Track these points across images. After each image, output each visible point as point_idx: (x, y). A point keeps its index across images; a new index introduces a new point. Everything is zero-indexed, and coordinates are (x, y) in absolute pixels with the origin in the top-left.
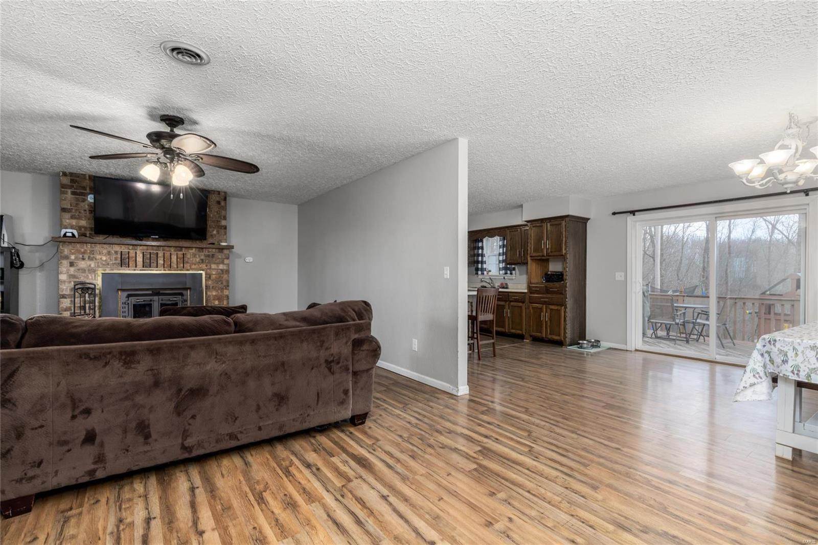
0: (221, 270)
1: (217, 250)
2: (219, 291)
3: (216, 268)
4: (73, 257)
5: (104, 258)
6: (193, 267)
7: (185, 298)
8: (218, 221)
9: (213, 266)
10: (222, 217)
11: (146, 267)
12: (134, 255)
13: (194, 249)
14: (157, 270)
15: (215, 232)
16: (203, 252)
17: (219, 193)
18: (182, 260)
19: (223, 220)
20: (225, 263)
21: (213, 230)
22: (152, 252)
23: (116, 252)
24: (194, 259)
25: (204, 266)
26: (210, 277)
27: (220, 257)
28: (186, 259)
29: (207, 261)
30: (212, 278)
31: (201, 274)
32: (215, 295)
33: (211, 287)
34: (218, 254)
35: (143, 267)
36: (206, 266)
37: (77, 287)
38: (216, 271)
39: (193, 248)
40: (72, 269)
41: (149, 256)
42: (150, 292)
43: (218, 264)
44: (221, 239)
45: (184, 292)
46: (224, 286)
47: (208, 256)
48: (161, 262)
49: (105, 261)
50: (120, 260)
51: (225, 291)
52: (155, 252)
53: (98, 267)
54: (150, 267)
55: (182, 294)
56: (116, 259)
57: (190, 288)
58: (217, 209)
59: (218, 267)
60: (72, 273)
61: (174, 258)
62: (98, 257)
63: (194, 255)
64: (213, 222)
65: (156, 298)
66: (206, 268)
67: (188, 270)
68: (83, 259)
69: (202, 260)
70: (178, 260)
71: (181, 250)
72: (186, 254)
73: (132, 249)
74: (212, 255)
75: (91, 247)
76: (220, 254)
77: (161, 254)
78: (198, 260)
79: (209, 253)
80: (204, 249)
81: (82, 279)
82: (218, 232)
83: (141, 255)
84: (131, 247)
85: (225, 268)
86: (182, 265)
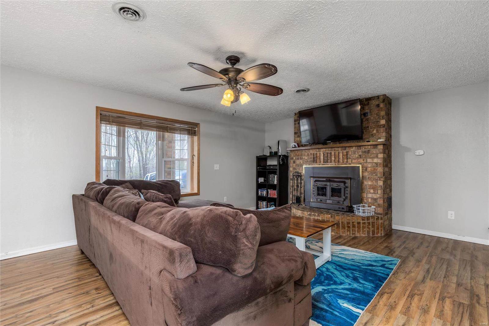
0: (375, 163)
1: (372, 147)
2: (374, 182)
3: (371, 162)
4: (294, 158)
5: (306, 158)
6: (354, 161)
7: (347, 185)
8: (377, 122)
9: (369, 160)
10: (381, 118)
11: (325, 163)
12: (319, 155)
13: (354, 148)
14: (331, 165)
15: (375, 132)
16: (361, 149)
17: (378, 97)
18: (346, 156)
19: (382, 119)
20: (379, 157)
21: (373, 130)
22: (328, 152)
23: (311, 154)
24: (354, 155)
25: (361, 161)
26: (366, 170)
27: (375, 152)
28: (348, 156)
29: (364, 156)
30: (368, 171)
31: (359, 167)
32: (371, 185)
33: (367, 178)
34: (373, 150)
35: (324, 163)
36: (364, 160)
37: (294, 174)
38: (371, 164)
39: (353, 146)
40: (294, 165)
41: (326, 155)
42: (325, 179)
43: (373, 158)
44: (380, 136)
45: (346, 181)
46: (379, 177)
47: (365, 152)
48: (333, 158)
49: (307, 159)
50: (312, 158)
51: (379, 181)
52: (330, 152)
53: (304, 163)
54: (327, 163)
55: (345, 183)
56: (311, 158)
57: (350, 178)
58: (377, 111)
59: (373, 160)
60: (294, 167)
61: (341, 155)
62: (304, 157)
63: (354, 153)
64: (374, 123)
65: (328, 184)
66: (363, 162)
67: (350, 164)
68: (298, 159)
69: (360, 155)
70: (344, 156)
71: (345, 149)
72: (348, 152)
73: (318, 151)
74: (368, 151)
75: (301, 152)
76: (374, 149)
77: (333, 154)
78: (357, 156)
79: (365, 150)
80: (362, 147)
81: (298, 170)
82: (377, 131)
83: (323, 155)
84: (318, 150)
85: (379, 162)
86: (346, 160)
